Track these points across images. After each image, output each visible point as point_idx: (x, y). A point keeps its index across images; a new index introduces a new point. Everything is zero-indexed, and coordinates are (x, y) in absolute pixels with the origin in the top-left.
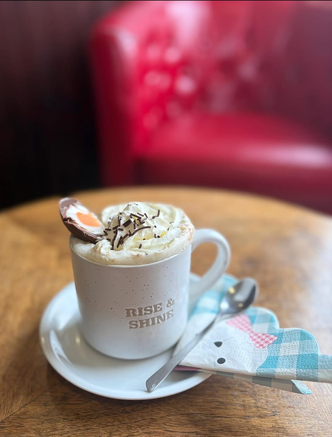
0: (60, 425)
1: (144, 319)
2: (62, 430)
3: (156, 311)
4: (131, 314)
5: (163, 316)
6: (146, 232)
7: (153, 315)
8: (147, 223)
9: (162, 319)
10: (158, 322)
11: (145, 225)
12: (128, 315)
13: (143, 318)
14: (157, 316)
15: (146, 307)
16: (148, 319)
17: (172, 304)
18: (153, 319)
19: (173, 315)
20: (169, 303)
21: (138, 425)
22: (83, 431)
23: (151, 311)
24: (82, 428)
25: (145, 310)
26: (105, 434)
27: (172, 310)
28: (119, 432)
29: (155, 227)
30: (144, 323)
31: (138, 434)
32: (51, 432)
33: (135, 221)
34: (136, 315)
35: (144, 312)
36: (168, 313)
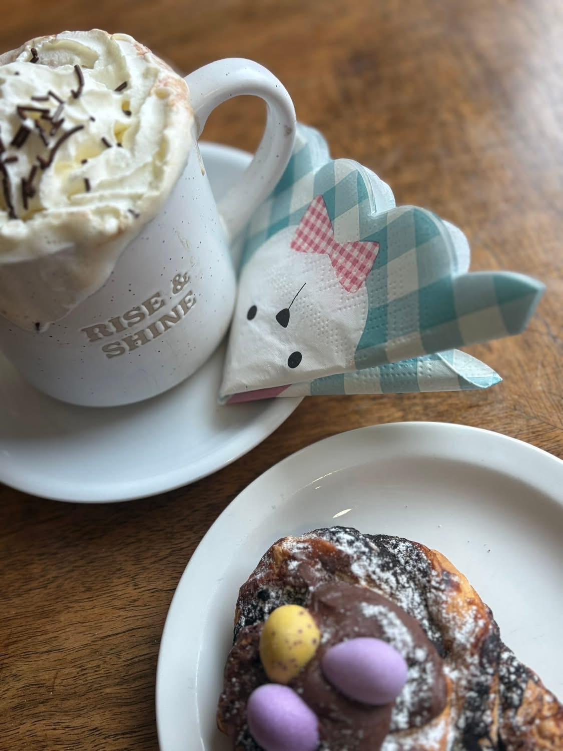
0: (36, 569)
1: (132, 334)
2: (42, 576)
3: (152, 311)
4: (100, 335)
5: (173, 314)
6: (77, 143)
7: (149, 320)
8: (72, 119)
9: (174, 318)
10: (167, 327)
11: (67, 126)
12: (94, 338)
13: (131, 332)
14: (160, 316)
15: (128, 312)
16: (143, 331)
17: (186, 282)
18: (153, 327)
19: (195, 301)
20: (176, 282)
21: (185, 526)
22: (84, 568)
23: (142, 316)
24: (80, 563)
25: (127, 316)
26: (126, 561)
27: (190, 293)
28: (153, 549)
29: (93, 119)
30: (136, 340)
31: (189, 543)
32: (24, 587)
33: (37, 125)
34: (112, 334)
35: (125, 322)
36: (183, 303)
